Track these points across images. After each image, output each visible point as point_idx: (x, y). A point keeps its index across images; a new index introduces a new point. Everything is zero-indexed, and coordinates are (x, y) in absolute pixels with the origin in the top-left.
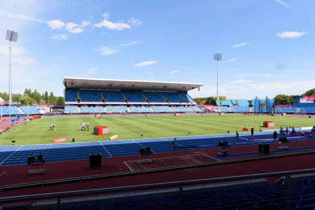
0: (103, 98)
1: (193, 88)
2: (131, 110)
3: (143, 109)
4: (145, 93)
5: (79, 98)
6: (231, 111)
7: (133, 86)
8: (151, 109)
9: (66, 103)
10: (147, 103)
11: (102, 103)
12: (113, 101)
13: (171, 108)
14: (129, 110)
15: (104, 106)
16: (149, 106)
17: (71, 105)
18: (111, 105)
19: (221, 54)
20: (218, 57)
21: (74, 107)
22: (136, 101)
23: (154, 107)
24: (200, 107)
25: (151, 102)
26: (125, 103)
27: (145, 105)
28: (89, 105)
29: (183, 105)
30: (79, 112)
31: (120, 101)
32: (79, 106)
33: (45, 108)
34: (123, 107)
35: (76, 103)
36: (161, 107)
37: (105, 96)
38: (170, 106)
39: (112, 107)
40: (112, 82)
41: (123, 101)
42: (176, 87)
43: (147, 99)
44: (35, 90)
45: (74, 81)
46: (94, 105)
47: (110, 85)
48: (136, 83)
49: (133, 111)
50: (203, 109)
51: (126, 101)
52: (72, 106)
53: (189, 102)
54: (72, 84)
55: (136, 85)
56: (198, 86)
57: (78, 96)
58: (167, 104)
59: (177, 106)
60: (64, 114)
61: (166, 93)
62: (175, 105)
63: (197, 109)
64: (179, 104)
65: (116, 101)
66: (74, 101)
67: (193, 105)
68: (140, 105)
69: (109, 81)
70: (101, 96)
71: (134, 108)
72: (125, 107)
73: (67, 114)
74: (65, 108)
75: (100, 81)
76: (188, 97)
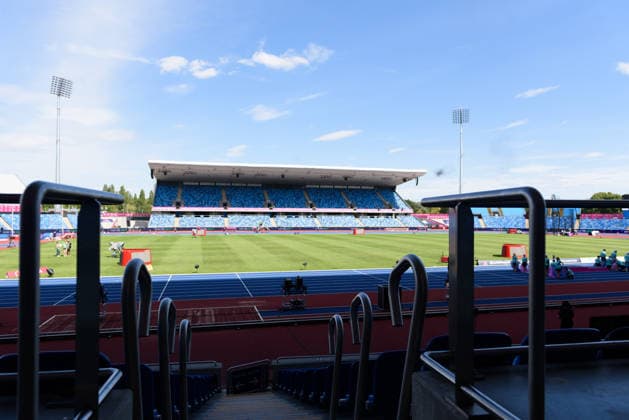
0: (225, 201)
1: (405, 180)
2: (276, 222)
3: (302, 221)
4: (308, 191)
5: (179, 200)
6: (483, 227)
7: (283, 176)
8: (317, 222)
9: (154, 209)
10: (310, 210)
11: (222, 209)
12: (243, 206)
13: (357, 220)
14: (273, 222)
15: (225, 215)
16: (315, 215)
17: (163, 213)
18: (238, 213)
19: (467, 111)
20: (461, 117)
21: (168, 216)
22: (288, 207)
23: (323, 217)
24: (421, 219)
25: (319, 207)
26: (267, 210)
27: (307, 214)
28: (197, 214)
29: (384, 214)
30: (177, 225)
31: (257, 206)
32: (179, 214)
33: (114, 219)
34: (262, 217)
35: (173, 209)
36: (339, 217)
37: (228, 197)
38: (357, 215)
39: (241, 217)
40: (240, 168)
41: (263, 207)
42: (370, 177)
43: (310, 202)
44: (122, 188)
45: (168, 168)
46: (207, 214)
47: (238, 175)
48: (287, 170)
49: (279, 224)
50: (425, 222)
51: (269, 206)
52: (165, 216)
53: (398, 208)
54: (165, 173)
55: (286, 175)
56: (415, 177)
57: (179, 196)
58: (351, 211)
59: (372, 215)
60: (147, 229)
61: (351, 190)
62: (369, 214)
63: (412, 221)
64: (375, 211)
65: (248, 206)
66: (170, 205)
67: (406, 214)
68: (297, 214)
69: (234, 168)
70: (221, 196)
71: (283, 218)
72: (267, 217)
73: (153, 230)
74: (151, 218)
75: (215, 168)
76: (397, 198)
